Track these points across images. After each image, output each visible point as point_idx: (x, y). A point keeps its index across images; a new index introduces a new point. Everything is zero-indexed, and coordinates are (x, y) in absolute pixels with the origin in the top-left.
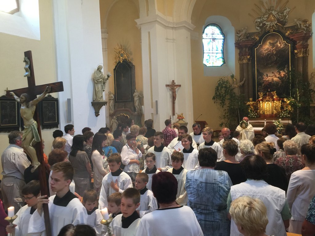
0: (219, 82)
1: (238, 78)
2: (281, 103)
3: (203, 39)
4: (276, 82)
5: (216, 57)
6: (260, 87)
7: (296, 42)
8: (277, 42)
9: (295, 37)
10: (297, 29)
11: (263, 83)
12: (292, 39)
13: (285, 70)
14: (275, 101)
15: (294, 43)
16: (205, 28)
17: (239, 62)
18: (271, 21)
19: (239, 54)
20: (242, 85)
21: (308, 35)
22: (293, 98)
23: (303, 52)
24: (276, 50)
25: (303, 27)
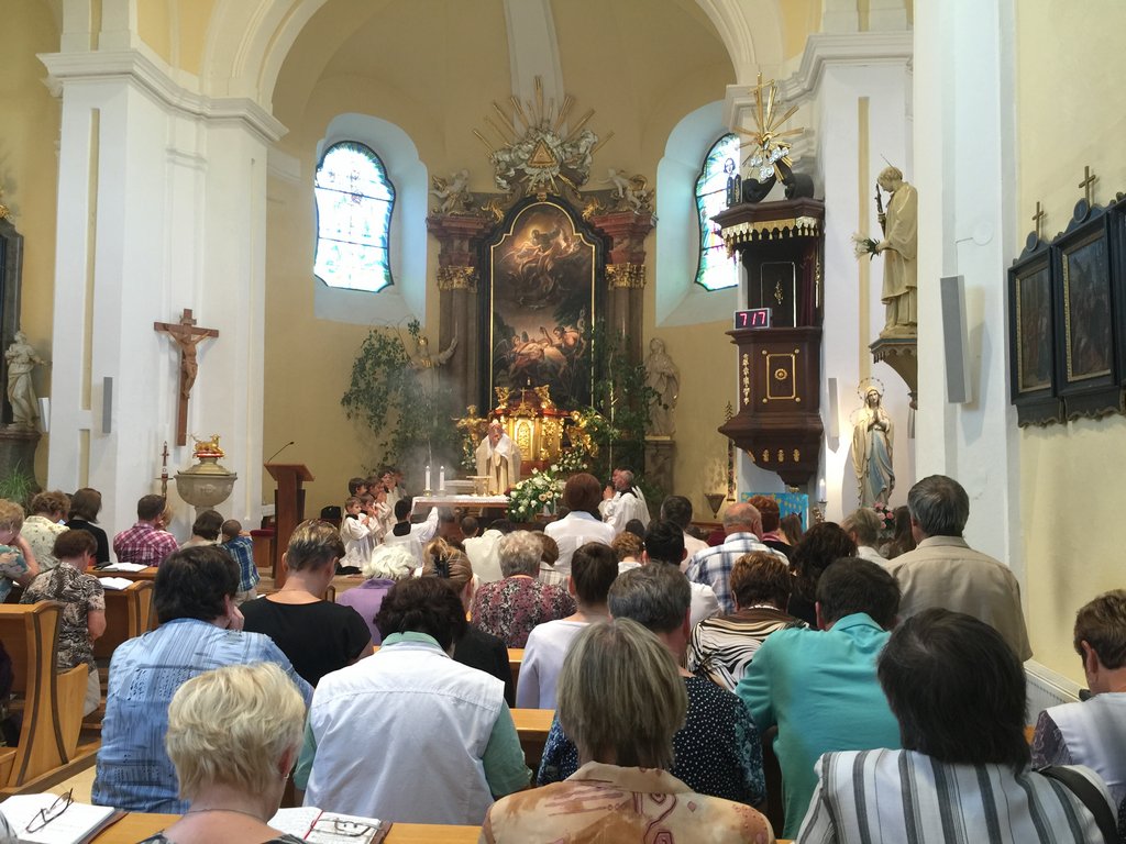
0: (366, 345)
1: (435, 339)
2: (564, 427)
3: (318, 187)
4: (551, 360)
5: (363, 257)
6: (502, 372)
7: (612, 239)
8: (557, 233)
9: (608, 224)
10: (616, 202)
11: (514, 360)
12: (602, 229)
13: (578, 326)
14: (546, 419)
15: (605, 242)
16: (327, 151)
17: (438, 284)
18: (542, 165)
19: (440, 257)
20: (444, 362)
21: (644, 223)
22: (600, 410)
23: (630, 273)
24: (553, 259)
25: (630, 197)
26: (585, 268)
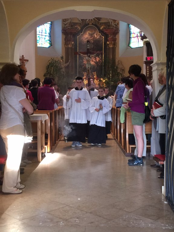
2: (99, 82)
4: (93, 65)
5: (45, 39)
7: (108, 35)
8: (94, 33)
9: (108, 31)
11: (83, 65)
12: (106, 33)
13: (100, 57)
14: (95, 80)
15: (106, 36)
17: (65, 46)
19: (65, 39)
21: (117, 31)
23: (113, 44)
24: (93, 40)
25: (113, 24)
26: (101, 42)
